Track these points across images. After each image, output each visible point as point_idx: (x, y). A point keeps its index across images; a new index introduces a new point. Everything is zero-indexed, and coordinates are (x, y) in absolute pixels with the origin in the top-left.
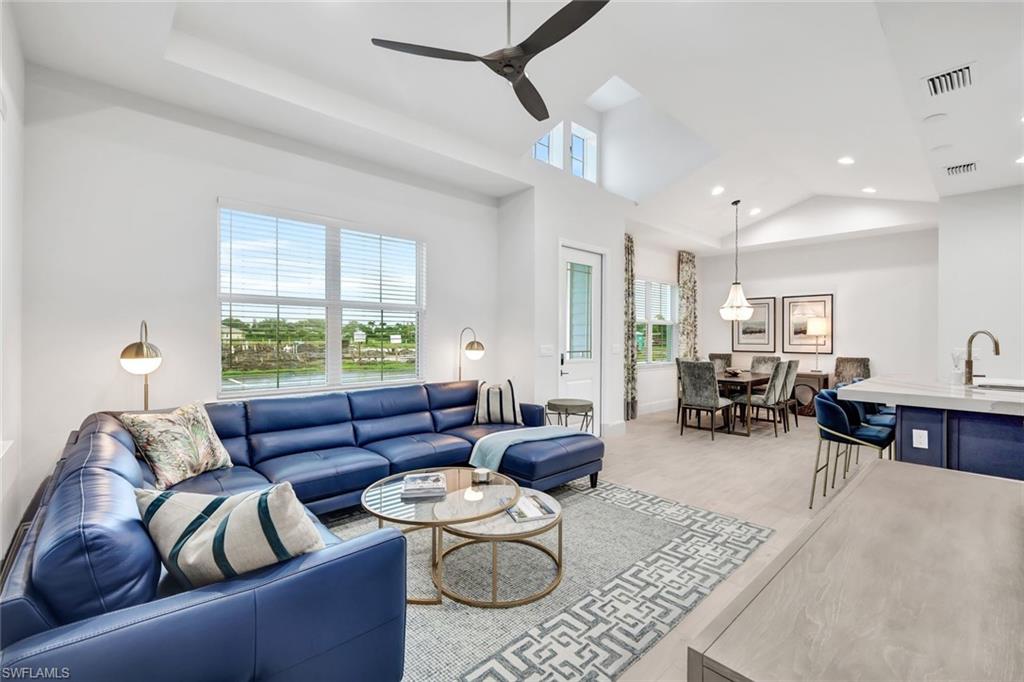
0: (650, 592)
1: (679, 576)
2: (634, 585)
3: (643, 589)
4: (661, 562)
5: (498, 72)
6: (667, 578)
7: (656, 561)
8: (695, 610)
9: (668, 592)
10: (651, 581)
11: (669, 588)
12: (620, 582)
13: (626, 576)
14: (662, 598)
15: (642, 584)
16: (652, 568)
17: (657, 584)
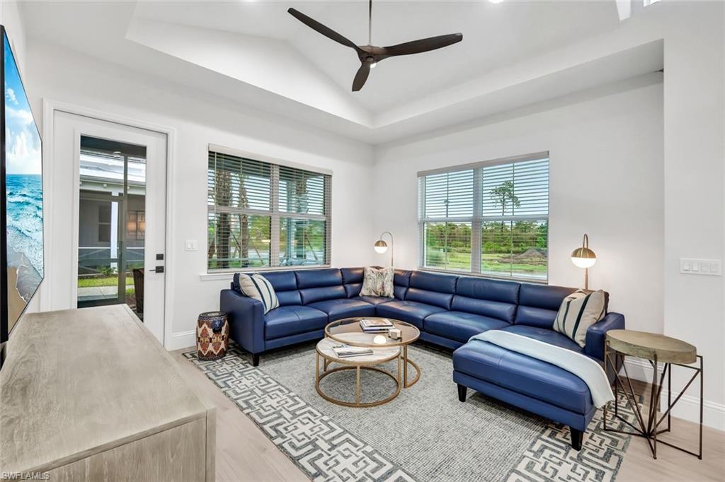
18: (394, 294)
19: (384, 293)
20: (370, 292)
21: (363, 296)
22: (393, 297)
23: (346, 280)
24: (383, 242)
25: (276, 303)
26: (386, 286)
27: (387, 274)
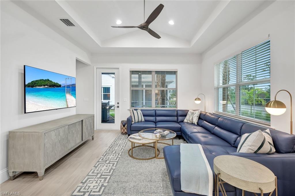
0: (108, 162)
1: (101, 169)
2: (112, 162)
3: (110, 162)
4: (108, 171)
5: (142, 29)
6: (105, 167)
7: (110, 171)
8: (97, 162)
9: (103, 164)
10: (109, 164)
11: (104, 165)
12: (116, 161)
13: (116, 163)
14: (104, 162)
15: (110, 163)
16: (110, 168)
17: (107, 164)
18: (197, 123)
19: (193, 122)
20: (188, 121)
21: (185, 122)
22: (196, 124)
23: (178, 115)
24: (198, 98)
25: (143, 120)
26: (194, 118)
27: (195, 113)
